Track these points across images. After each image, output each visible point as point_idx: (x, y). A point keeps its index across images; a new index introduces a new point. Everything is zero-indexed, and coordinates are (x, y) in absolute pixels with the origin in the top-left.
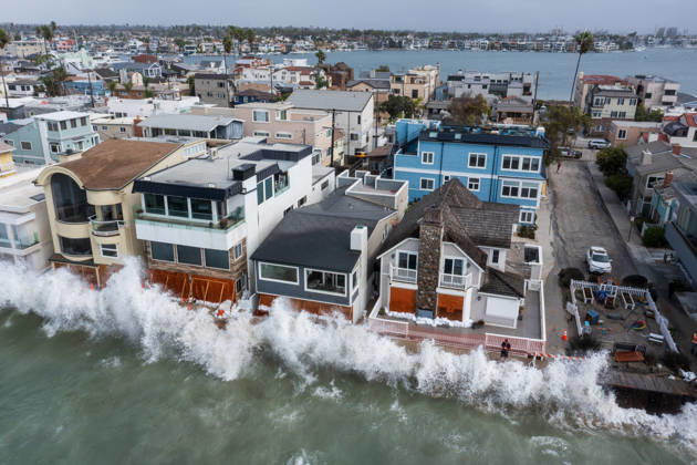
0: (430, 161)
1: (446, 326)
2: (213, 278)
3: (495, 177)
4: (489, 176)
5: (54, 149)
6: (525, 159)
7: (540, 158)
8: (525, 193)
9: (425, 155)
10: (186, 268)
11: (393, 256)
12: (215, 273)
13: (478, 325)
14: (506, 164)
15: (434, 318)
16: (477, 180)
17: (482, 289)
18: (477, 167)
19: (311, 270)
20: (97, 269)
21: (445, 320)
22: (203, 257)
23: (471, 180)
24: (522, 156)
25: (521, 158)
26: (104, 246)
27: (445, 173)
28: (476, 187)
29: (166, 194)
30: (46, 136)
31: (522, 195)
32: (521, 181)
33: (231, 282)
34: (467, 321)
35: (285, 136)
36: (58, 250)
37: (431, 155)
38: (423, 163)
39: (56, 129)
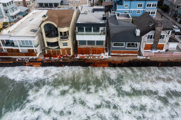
0: (127, 7)
1: (159, 52)
2: (98, 48)
3: (144, 10)
4: (143, 9)
5: (6, 12)
6: (153, 4)
7: (157, 3)
8: (152, 13)
9: (126, 5)
10: (90, 46)
11: (146, 36)
12: (99, 47)
13: (167, 50)
14: (148, 6)
15: (156, 50)
16: (139, 11)
17: (169, 42)
18: (140, 7)
19: (128, 43)
20: (61, 50)
21: (159, 50)
22: (96, 43)
23: (138, 11)
24: (152, 3)
25: (152, 4)
26: (63, 43)
27: (131, 10)
28: (139, 13)
29: (85, 26)
30: (3, 8)
31: (151, 14)
32: (151, 10)
33: (104, 49)
34: (164, 50)
35: (78, 2)
36: (46, 46)
37: (127, 5)
38: (125, 7)
39: (6, 6)
